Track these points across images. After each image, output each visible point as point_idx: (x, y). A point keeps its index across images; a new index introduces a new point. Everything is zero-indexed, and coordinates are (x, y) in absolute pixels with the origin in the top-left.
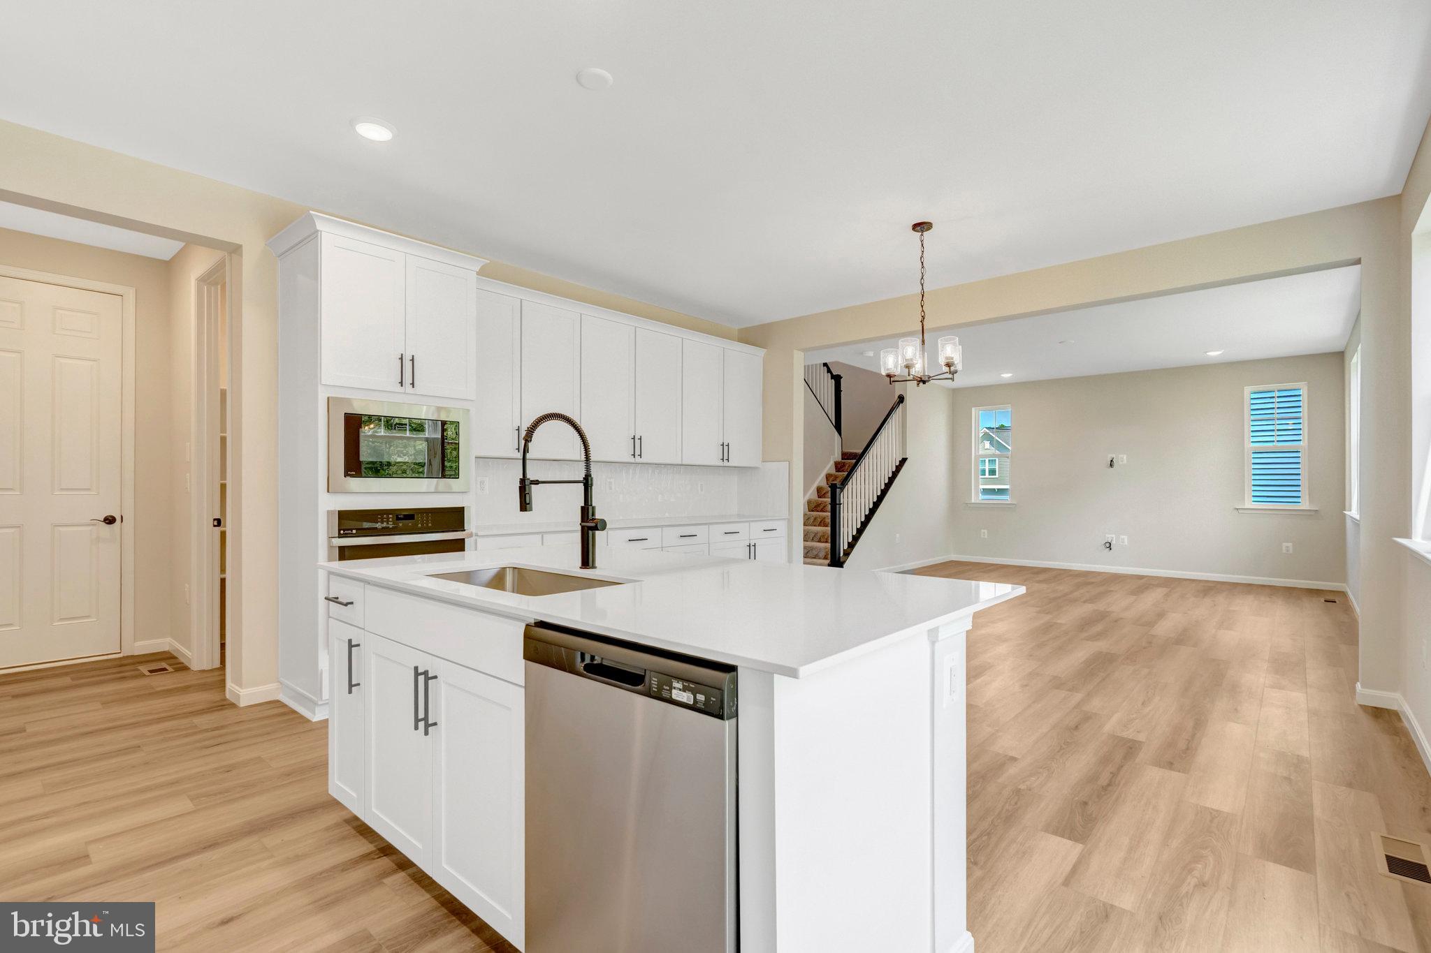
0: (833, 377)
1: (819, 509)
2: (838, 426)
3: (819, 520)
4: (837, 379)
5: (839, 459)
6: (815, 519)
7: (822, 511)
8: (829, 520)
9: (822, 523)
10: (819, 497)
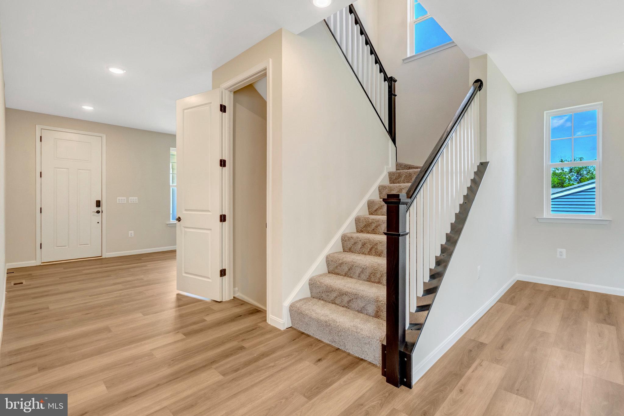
0: (386, 78)
1: (370, 229)
2: (392, 132)
3: (370, 246)
4: (391, 81)
5: (394, 169)
6: (364, 245)
7: (374, 232)
8: (384, 248)
9: (372, 250)
10: (371, 214)
